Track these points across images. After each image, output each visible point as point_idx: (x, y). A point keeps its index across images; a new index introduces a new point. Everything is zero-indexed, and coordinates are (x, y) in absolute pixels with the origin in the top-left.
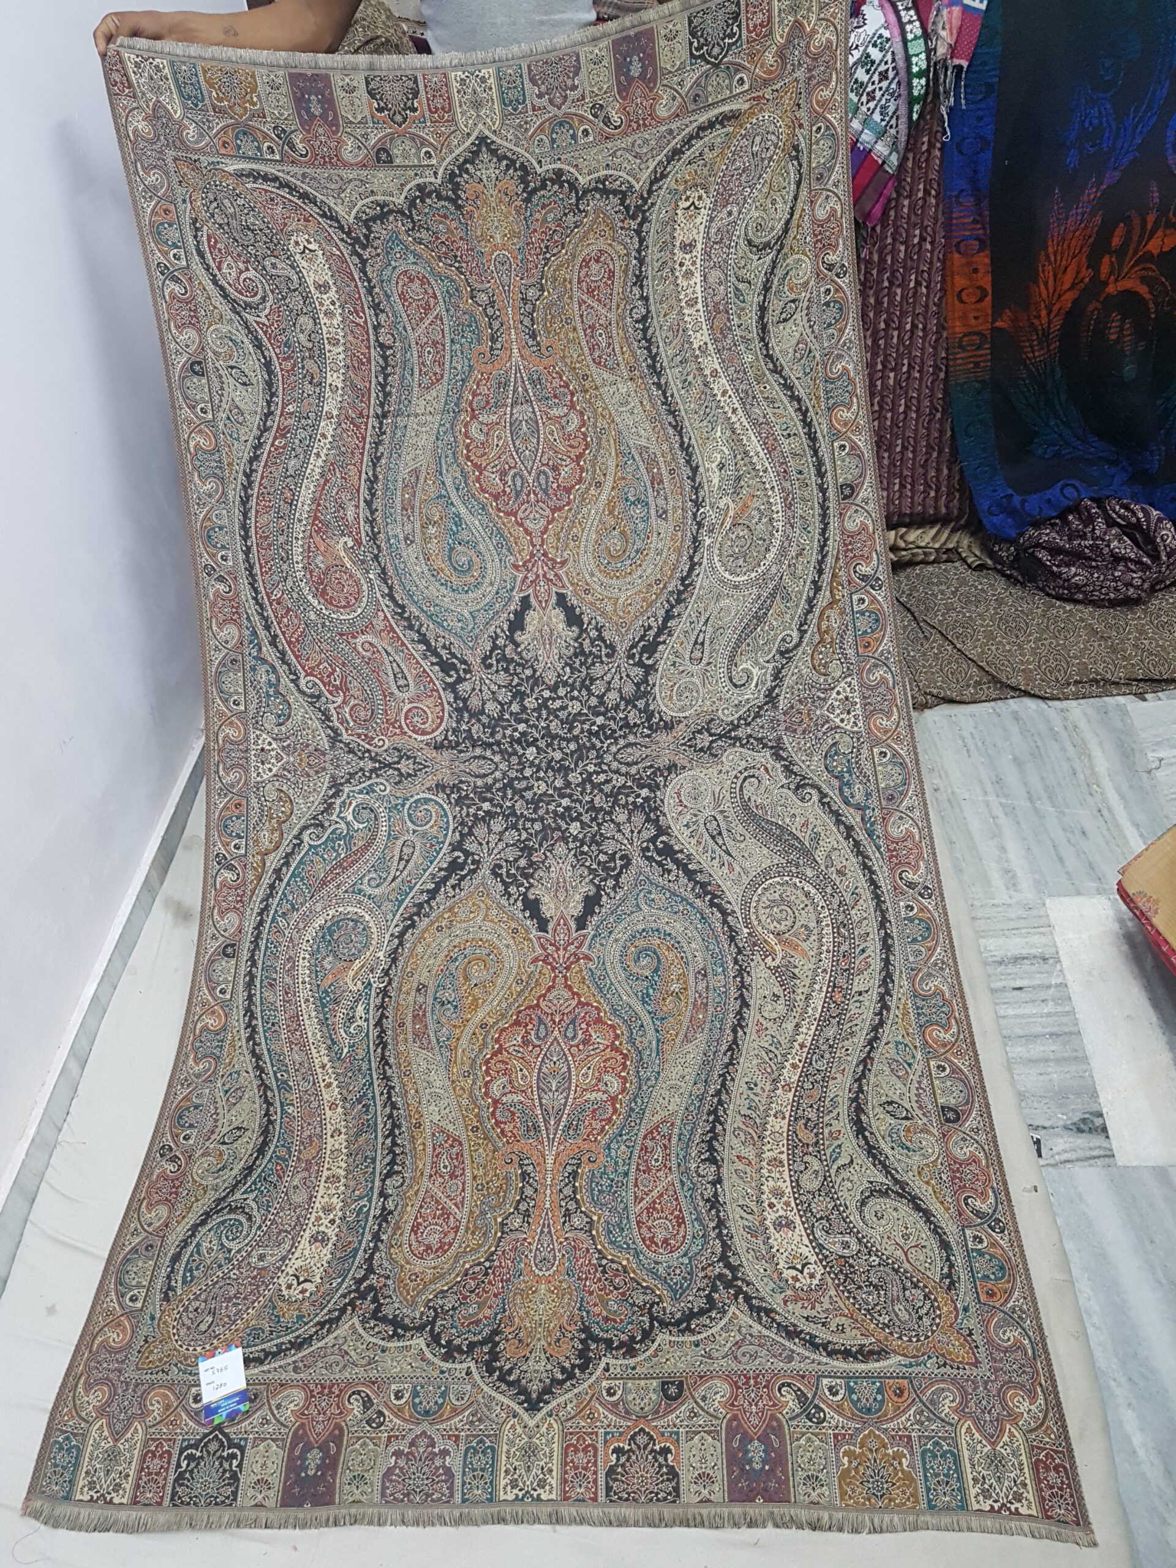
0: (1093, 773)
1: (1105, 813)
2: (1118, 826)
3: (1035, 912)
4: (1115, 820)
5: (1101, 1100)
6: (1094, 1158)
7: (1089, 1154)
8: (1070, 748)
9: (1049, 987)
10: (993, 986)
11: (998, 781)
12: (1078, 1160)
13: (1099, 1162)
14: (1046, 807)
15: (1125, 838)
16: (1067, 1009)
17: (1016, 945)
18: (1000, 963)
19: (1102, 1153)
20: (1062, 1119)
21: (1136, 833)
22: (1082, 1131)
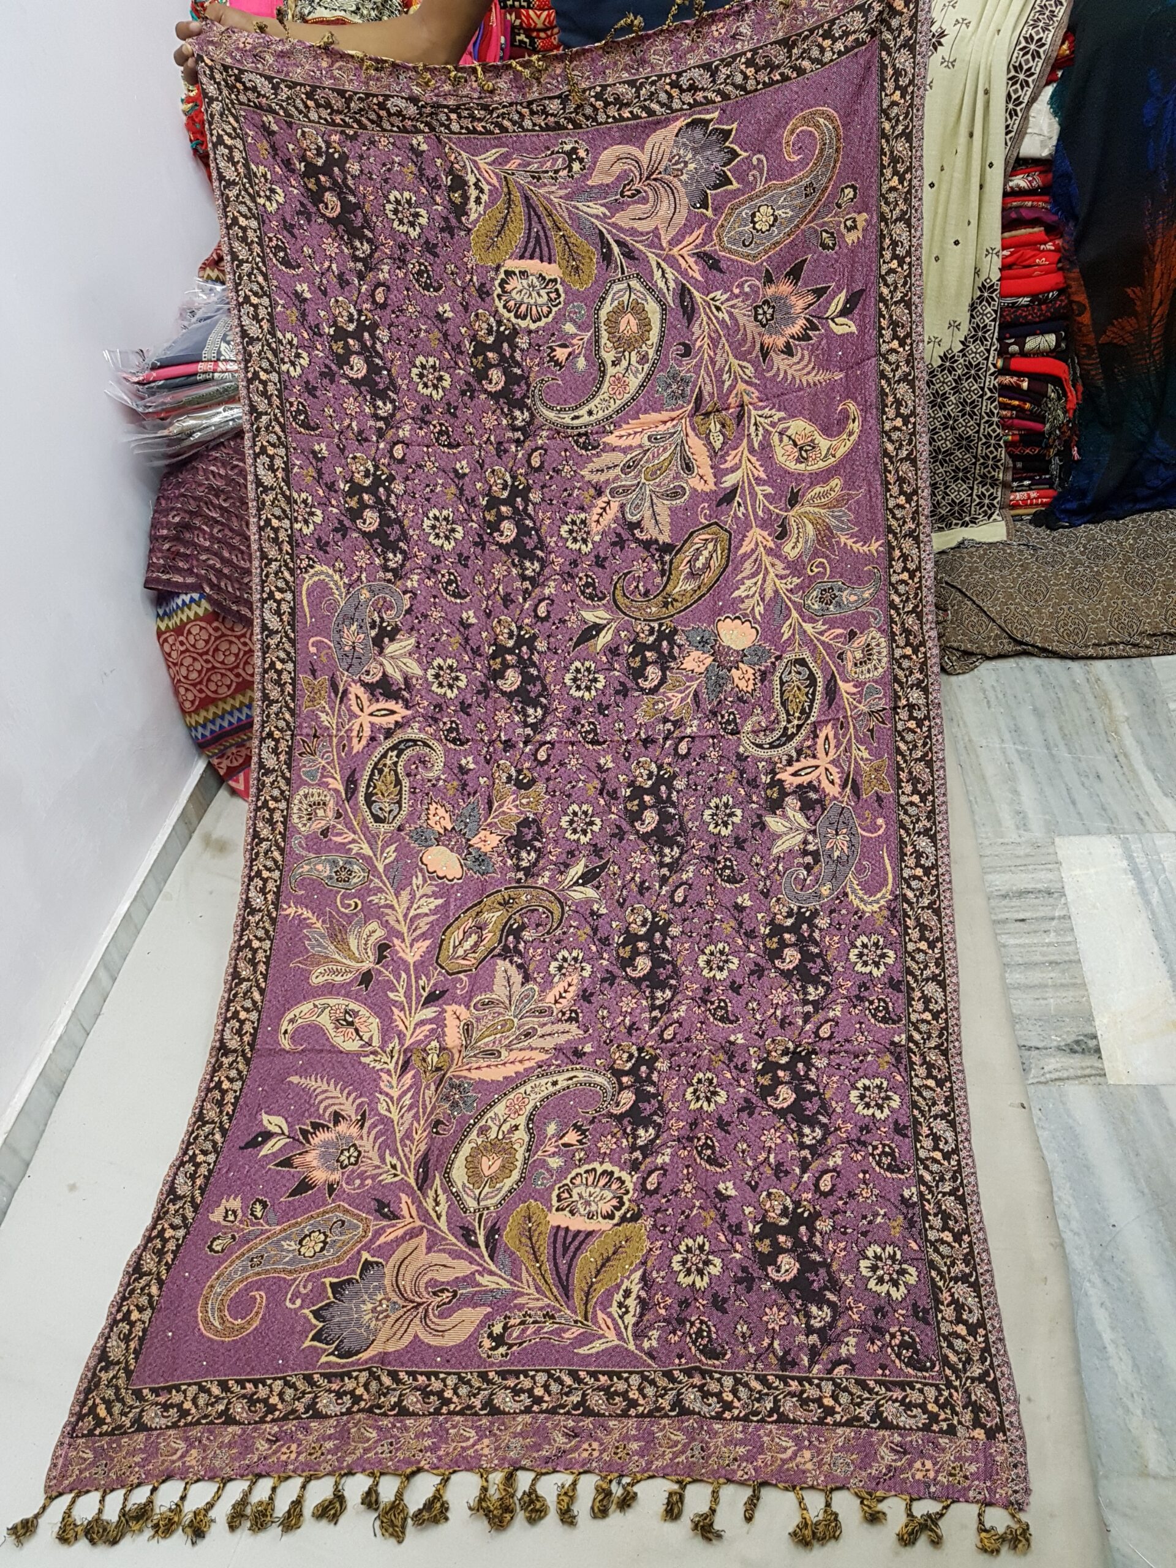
0: (1112, 720)
1: (1121, 758)
2: (1133, 771)
3: (1043, 850)
4: (1131, 765)
5: (1097, 1023)
6: (1085, 1076)
7: (1079, 1073)
8: (1092, 702)
9: (1053, 919)
10: (994, 917)
11: (1016, 730)
12: (1069, 1078)
13: (1091, 1081)
14: (1063, 753)
15: (1140, 782)
16: (1069, 939)
17: (1023, 880)
18: (1005, 897)
19: (1094, 1072)
20: (1056, 1040)
21: (1151, 777)
22: (1075, 1052)
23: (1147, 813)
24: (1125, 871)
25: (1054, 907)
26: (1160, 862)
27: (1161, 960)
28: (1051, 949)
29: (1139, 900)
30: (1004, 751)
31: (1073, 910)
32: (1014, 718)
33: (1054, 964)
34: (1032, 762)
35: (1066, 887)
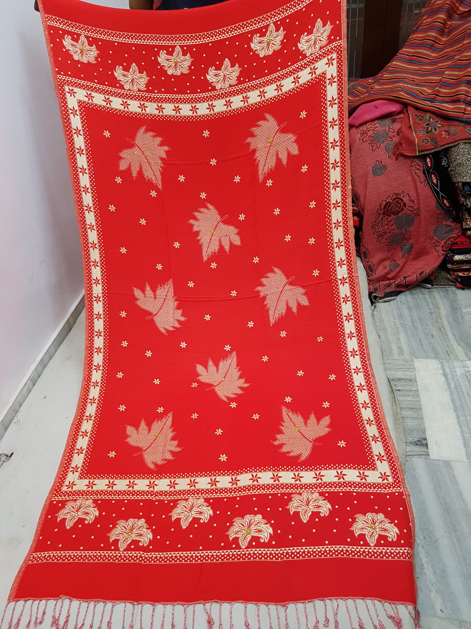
0: (439, 314)
1: (442, 329)
2: (446, 334)
3: (409, 363)
4: (446, 332)
5: (427, 434)
6: (421, 455)
7: (419, 453)
8: (431, 305)
9: (411, 391)
11: (401, 316)
12: (414, 455)
13: (423, 457)
14: (418, 325)
15: (449, 339)
16: (417, 399)
17: (399, 374)
19: (425, 453)
20: (410, 439)
21: (453, 338)
22: (418, 445)
23: (451, 352)
24: (441, 374)
25: (412, 386)
26: (455, 372)
27: (453, 411)
28: (410, 403)
29: (446, 387)
30: (395, 322)
31: (419, 388)
33: (411, 409)
34: (406, 328)
35: (417, 378)
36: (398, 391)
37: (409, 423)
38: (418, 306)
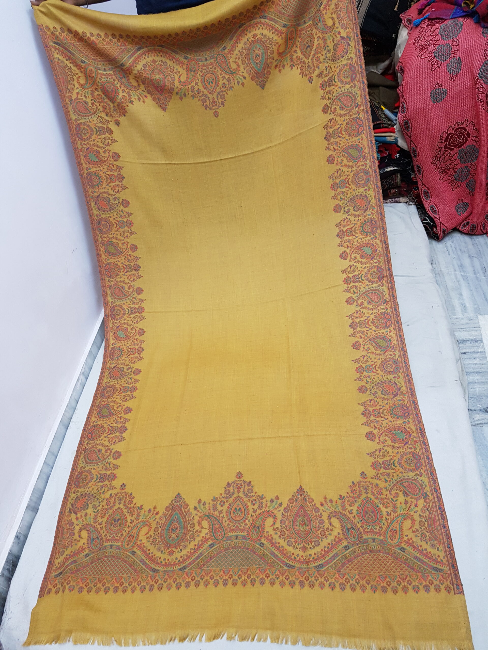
25: (478, 347)
28: (476, 366)
30: (456, 275)
32: (460, 260)
33: (478, 373)
34: (468, 280)
35: (483, 338)
36: (463, 354)
37: (477, 389)
38: (480, 253)
